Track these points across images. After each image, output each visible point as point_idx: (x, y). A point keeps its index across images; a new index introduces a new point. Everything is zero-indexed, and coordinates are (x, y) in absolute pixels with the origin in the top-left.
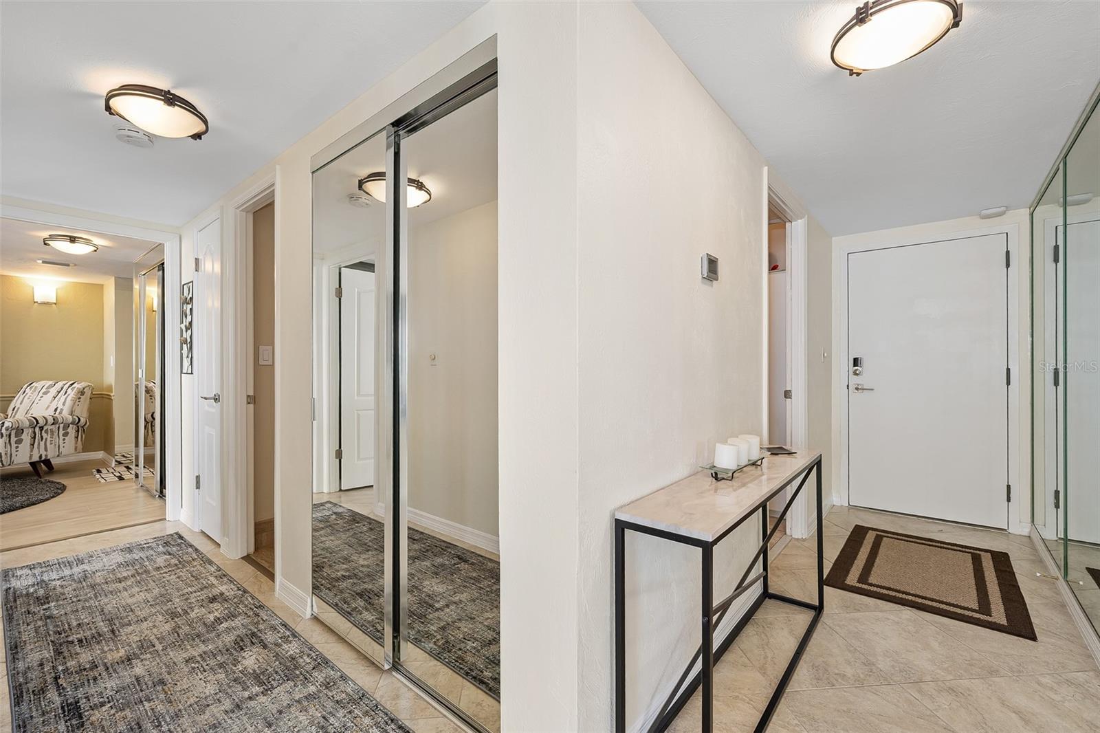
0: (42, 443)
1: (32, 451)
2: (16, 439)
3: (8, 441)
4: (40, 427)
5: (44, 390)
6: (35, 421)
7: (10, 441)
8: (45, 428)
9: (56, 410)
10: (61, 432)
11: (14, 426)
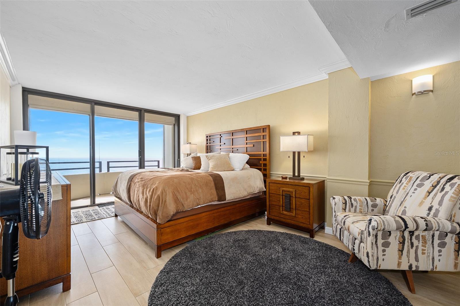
0: (412, 251)
1: (400, 258)
2: (383, 241)
3: (374, 242)
4: (410, 232)
5: (418, 182)
6: (403, 224)
7: (376, 242)
8: (416, 233)
9: (430, 209)
10: (437, 241)
11: (379, 228)
